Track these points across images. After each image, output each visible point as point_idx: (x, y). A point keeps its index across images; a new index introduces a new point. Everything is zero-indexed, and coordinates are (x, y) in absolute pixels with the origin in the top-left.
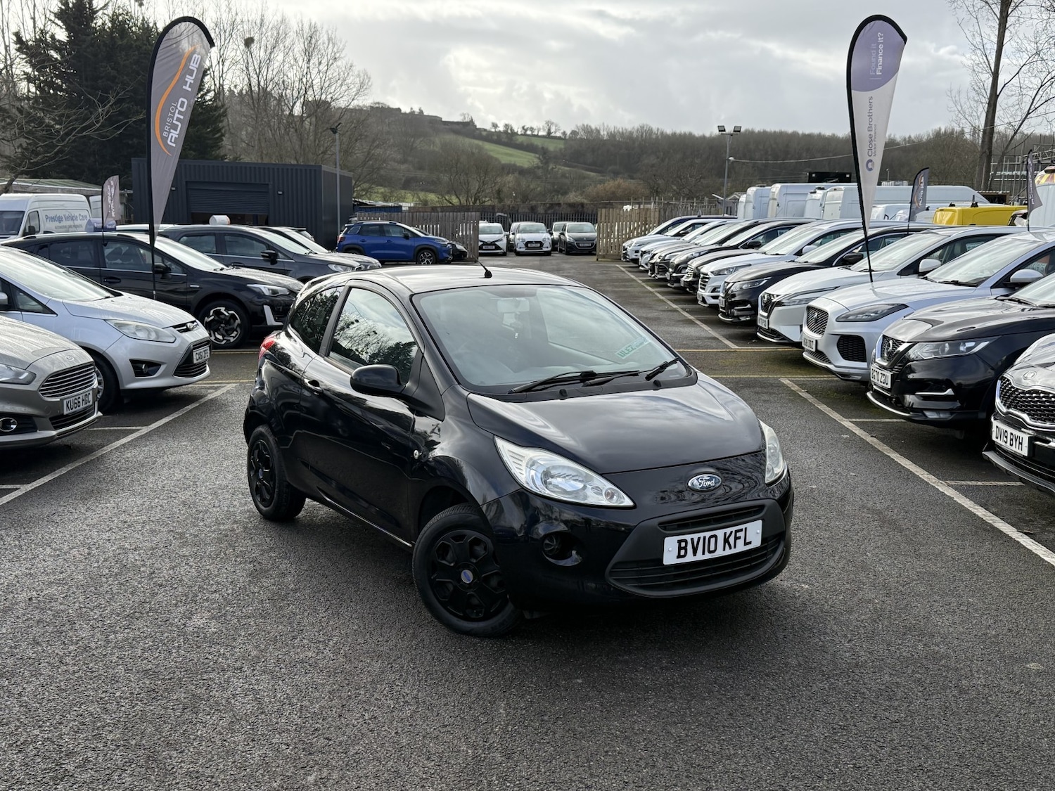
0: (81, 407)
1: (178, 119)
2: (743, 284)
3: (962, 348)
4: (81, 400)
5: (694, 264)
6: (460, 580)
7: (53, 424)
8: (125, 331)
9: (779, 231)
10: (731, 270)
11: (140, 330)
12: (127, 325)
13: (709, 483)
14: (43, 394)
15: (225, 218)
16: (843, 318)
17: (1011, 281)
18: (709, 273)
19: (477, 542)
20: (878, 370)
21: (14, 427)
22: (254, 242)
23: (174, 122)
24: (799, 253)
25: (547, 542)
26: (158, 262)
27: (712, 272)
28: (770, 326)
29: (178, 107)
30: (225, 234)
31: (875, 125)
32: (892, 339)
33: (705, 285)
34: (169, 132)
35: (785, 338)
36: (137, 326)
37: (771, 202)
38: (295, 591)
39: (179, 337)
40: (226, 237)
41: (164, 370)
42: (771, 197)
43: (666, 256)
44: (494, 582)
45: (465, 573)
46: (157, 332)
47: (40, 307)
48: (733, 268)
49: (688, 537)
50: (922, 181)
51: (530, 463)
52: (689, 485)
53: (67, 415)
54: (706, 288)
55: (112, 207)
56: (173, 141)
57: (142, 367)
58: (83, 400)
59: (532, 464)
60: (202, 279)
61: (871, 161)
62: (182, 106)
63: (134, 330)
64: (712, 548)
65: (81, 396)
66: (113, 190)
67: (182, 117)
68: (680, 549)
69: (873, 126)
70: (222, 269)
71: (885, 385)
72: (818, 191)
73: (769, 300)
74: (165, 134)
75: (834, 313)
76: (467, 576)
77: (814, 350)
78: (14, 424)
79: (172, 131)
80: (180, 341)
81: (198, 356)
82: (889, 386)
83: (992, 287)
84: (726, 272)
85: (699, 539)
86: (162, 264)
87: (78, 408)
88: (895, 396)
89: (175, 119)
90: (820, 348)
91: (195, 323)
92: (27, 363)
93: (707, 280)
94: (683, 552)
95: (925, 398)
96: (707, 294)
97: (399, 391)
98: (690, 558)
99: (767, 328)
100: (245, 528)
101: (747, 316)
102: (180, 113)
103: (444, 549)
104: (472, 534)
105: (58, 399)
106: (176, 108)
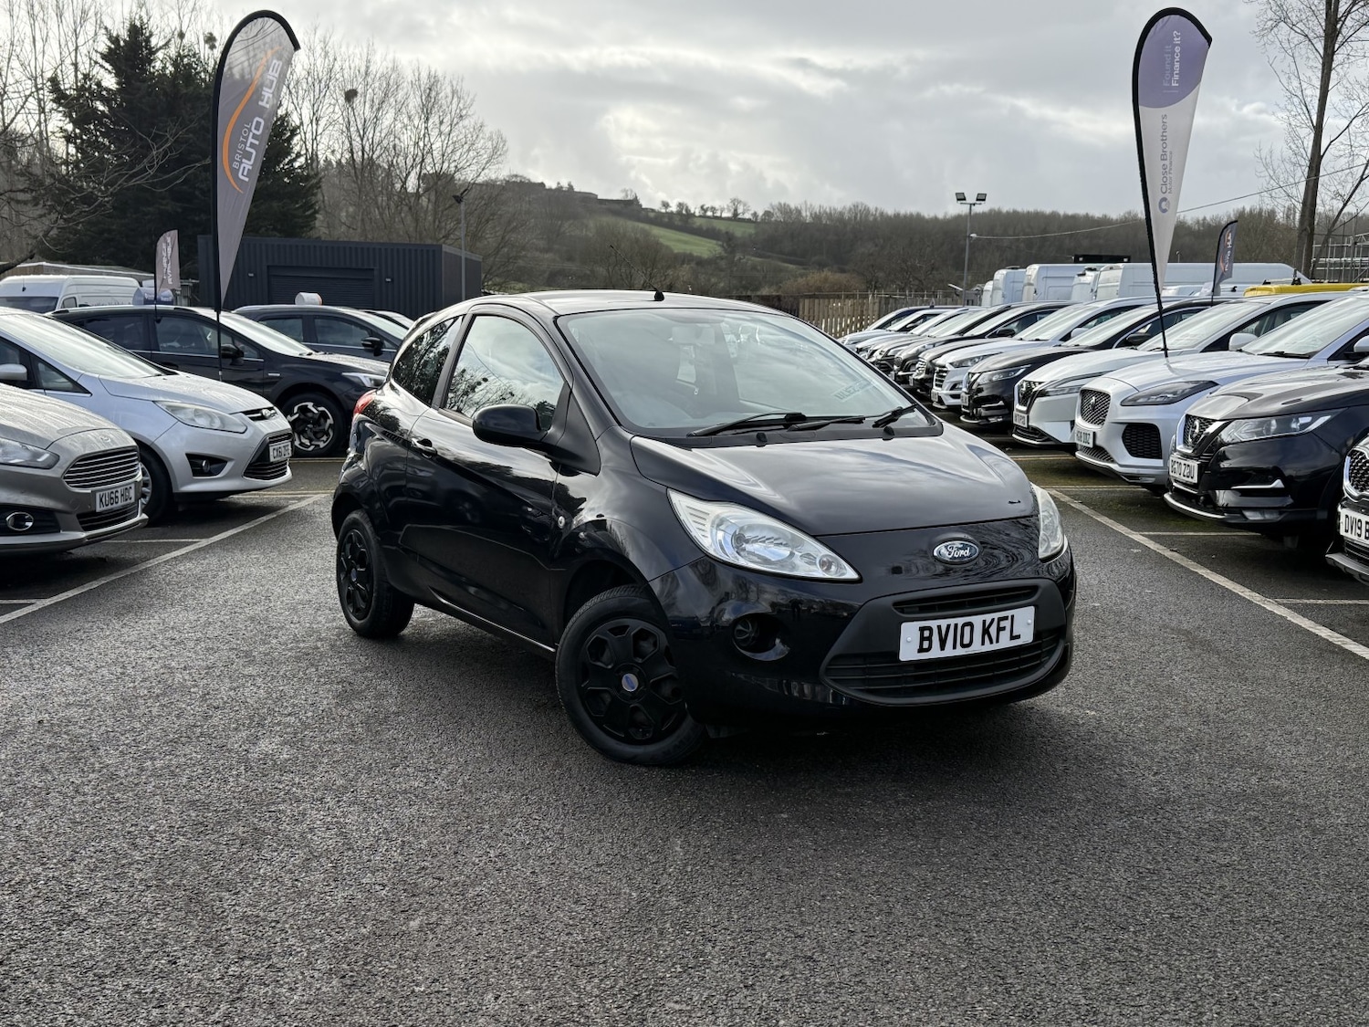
0: (120, 504)
1: (252, 145)
2: (993, 375)
3: (1294, 425)
4: (119, 495)
5: (926, 357)
6: (620, 687)
7: (81, 523)
8: (180, 416)
9: (1038, 316)
10: (977, 360)
11: (200, 416)
12: (184, 408)
13: (962, 552)
14: (68, 483)
15: (315, 297)
16: (1130, 401)
17: (1355, 351)
18: (947, 365)
19: (643, 635)
20: (1179, 461)
21: (30, 524)
22: (353, 327)
23: (248, 149)
24: (1067, 337)
25: (740, 627)
26: (227, 343)
27: (951, 364)
28: (1030, 424)
29: (253, 129)
30: (316, 317)
31: (1171, 153)
32: (1199, 418)
33: (942, 381)
34: (241, 163)
35: (1050, 438)
36: (196, 410)
37: (1027, 287)
38: (397, 714)
39: (250, 425)
40: (316, 320)
41: (230, 471)
42: (1026, 281)
43: (889, 350)
44: (667, 690)
45: (627, 678)
46: (222, 419)
47: (69, 385)
48: (979, 357)
49: (933, 624)
50: (1229, 238)
51: (717, 521)
52: (935, 554)
53: (100, 513)
54: (944, 384)
55: (169, 271)
56: (245, 174)
57: (203, 464)
58: (122, 495)
59: (719, 523)
60: (283, 366)
61: (1164, 199)
62: (257, 128)
63: (191, 416)
64: (966, 641)
65: (119, 490)
66: (169, 249)
67: (257, 143)
68: (922, 639)
69: (1168, 154)
70: (310, 354)
71: (1190, 479)
72: (1088, 273)
73: (1029, 389)
74: (235, 165)
75: (1117, 395)
76: (630, 683)
77: (1091, 445)
78: (29, 520)
79: (244, 160)
80: (252, 432)
81: (275, 452)
82: (1195, 480)
83: (1329, 359)
84: (969, 364)
85: (948, 626)
86: (232, 346)
87: (115, 505)
88: (1202, 494)
89: (248, 145)
90: (1099, 442)
91: (273, 411)
92: (47, 441)
93: (944, 374)
94: (926, 645)
95: (1244, 493)
96: (945, 392)
97: (538, 438)
98: (935, 653)
99: (1026, 426)
100: (332, 646)
101: (998, 416)
102: (255, 137)
103: (599, 646)
104: (635, 625)
105: (88, 491)
106: (250, 130)
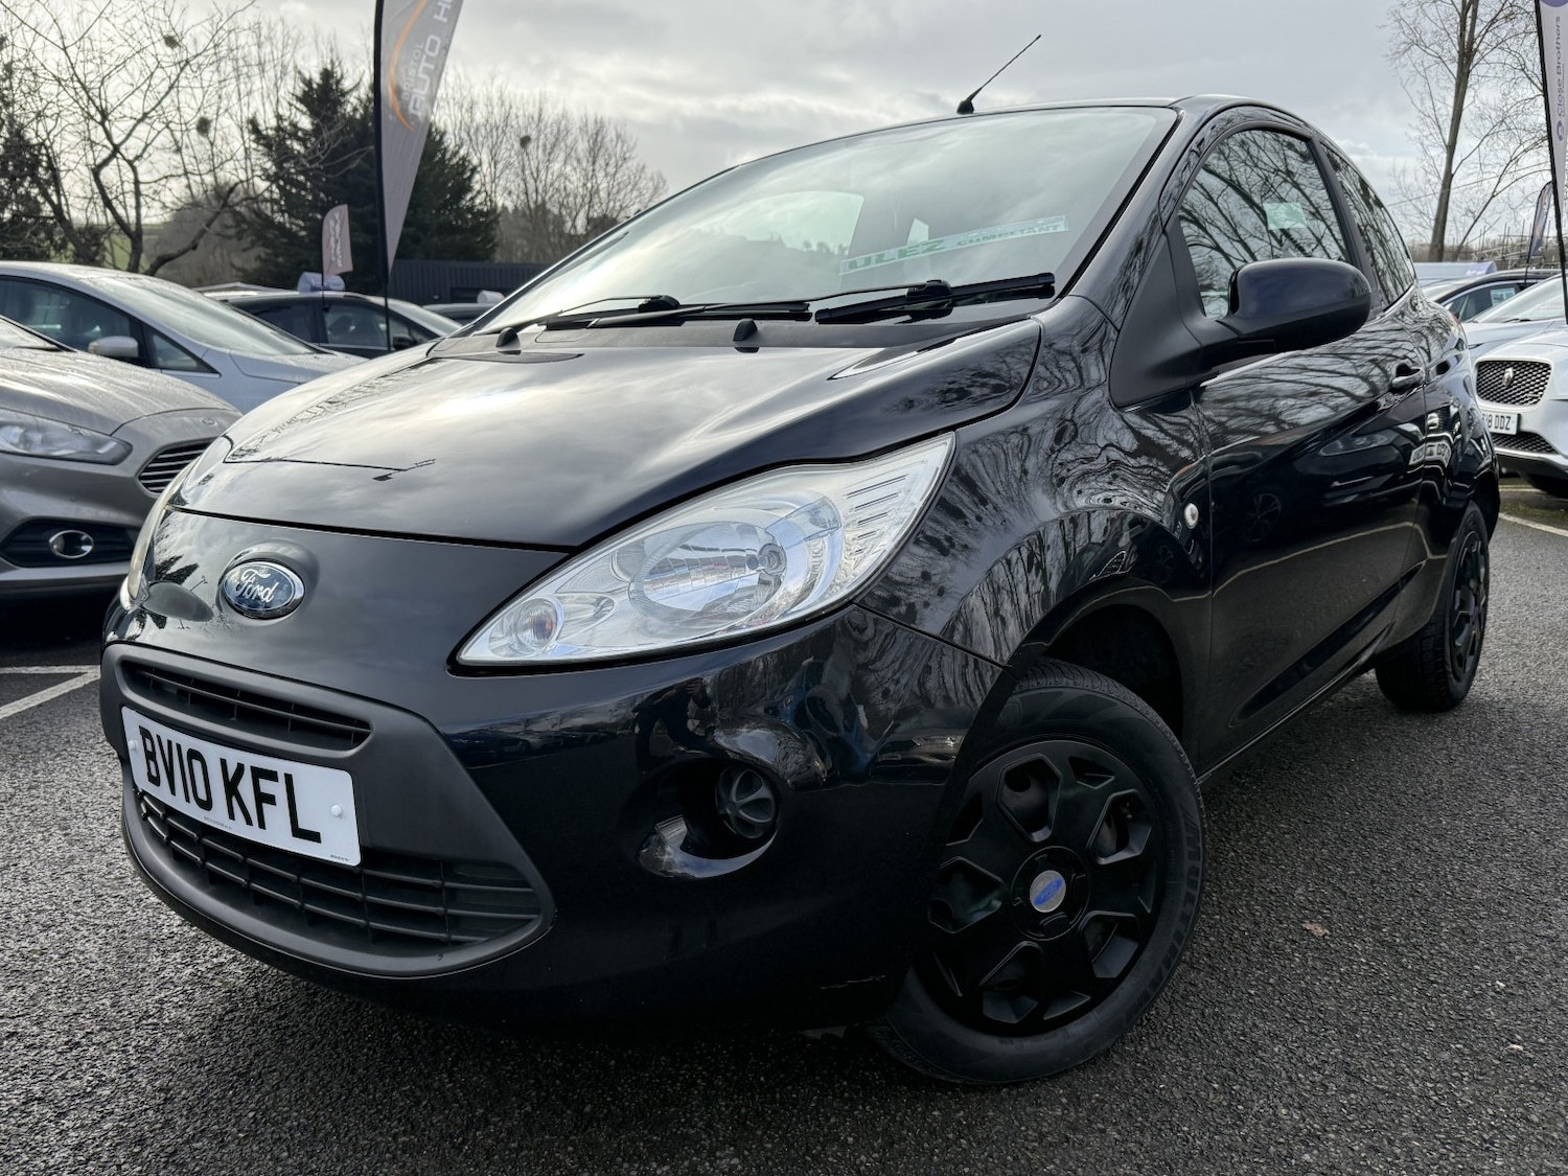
1: (425, 71)
14: (147, 486)
21: (88, 549)
23: (418, 73)
26: (400, 331)
29: (427, 50)
34: (411, 93)
47: (194, 364)
55: (337, 252)
56: (416, 106)
62: (432, 48)
66: (339, 225)
67: (432, 67)
74: (403, 95)
77: (1511, 432)
78: (87, 543)
79: (414, 88)
89: (421, 69)
90: (1526, 427)
92: (113, 422)
102: (429, 59)
106: (423, 51)
